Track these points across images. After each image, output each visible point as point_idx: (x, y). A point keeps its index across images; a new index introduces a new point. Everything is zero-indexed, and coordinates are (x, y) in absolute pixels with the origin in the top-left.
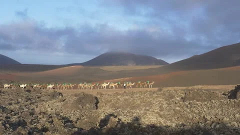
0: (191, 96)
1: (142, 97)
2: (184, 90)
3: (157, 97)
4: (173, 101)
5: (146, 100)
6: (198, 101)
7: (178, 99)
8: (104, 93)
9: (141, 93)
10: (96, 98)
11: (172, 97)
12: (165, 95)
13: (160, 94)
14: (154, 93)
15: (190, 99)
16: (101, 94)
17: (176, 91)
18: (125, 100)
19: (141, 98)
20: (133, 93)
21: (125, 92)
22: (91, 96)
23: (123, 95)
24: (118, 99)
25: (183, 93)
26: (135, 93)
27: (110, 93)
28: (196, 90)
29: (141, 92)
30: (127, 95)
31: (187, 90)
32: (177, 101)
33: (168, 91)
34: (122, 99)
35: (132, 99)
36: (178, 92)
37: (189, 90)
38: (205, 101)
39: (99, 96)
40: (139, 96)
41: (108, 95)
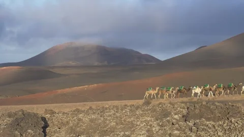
0: (197, 111)
1: (118, 115)
2: (185, 103)
3: (142, 115)
4: (168, 121)
5: (125, 121)
6: (208, 119)
7: (176, 117)
8: (57, 111)
9: (117, 109)
10: (44, 119)
11: (166, 114)
12: (155, 111)
13: (147, 110)
14: (137, 108)
15: (196, 117)
16: (52, 113)
17: (173, 105)
18: (92, 121)
19: (117, 117)
20: (104, 110)
21: (91, 108)
22: (35, 115)
23: (87, 113)
24: (80, 120)
25: (184, 108)
26: (106, 109)
27: (66, 110)
28: (204, 103)
29: (117, 107)
30: (94, 113)
31: (190, 102)
32: (174, 121)
33: (160, 104)
34: (86, 119)
35: (102, 118)
36: (176, 106)
37: (194, 103)
38: (219, 119)
39: (48, 116)
40: (114, 114)
41: (64, 113)
